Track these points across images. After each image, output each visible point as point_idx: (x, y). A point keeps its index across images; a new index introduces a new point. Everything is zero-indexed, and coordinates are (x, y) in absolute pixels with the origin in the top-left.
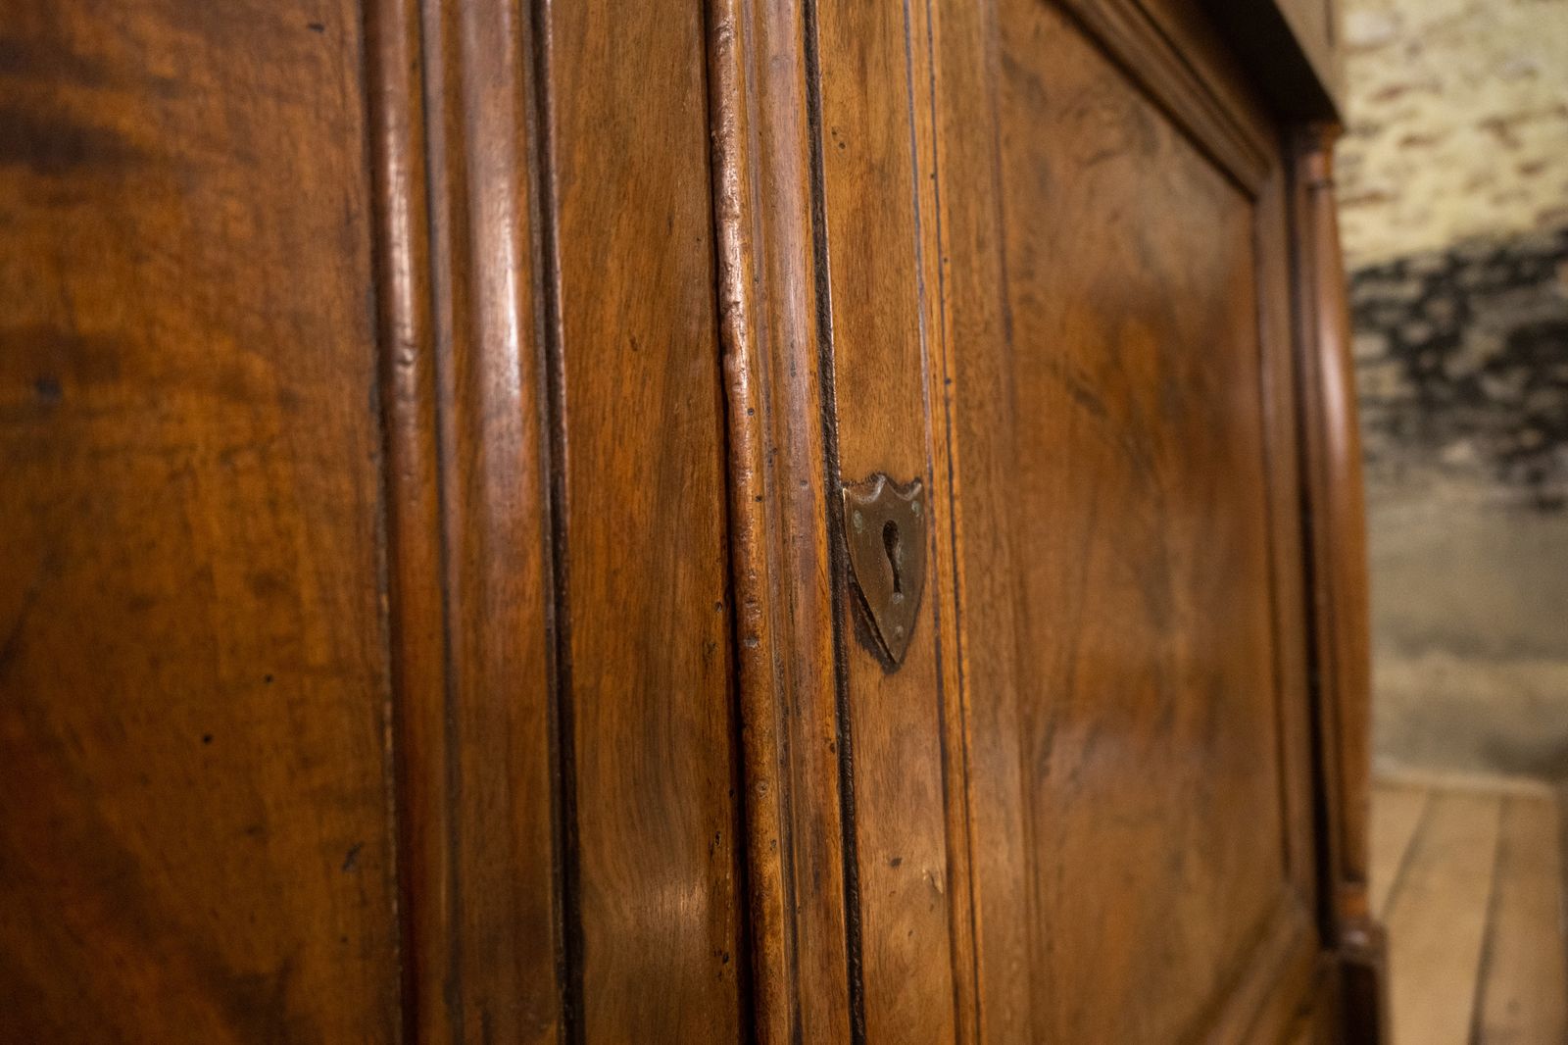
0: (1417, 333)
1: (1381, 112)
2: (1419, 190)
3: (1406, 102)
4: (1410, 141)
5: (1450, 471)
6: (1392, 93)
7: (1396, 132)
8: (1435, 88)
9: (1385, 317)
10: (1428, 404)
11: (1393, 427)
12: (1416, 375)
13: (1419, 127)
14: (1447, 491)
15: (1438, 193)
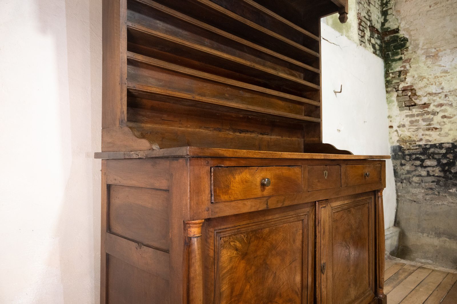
0: (445, 161)
1: (438, 109)
2: (446, 128)
3: (443, 108)
4: (444, 117)
5: (451, 194)
6: (441, 105)
7: (441, 114)
8: (451, 105)
9: (436, 156)
10: (446, 178)
11: (438, 182)
12: (443, 171)
13: (446, 114)
14: (449, 199)
15: (451, 130)
